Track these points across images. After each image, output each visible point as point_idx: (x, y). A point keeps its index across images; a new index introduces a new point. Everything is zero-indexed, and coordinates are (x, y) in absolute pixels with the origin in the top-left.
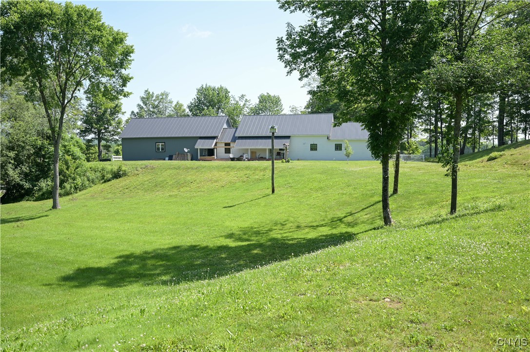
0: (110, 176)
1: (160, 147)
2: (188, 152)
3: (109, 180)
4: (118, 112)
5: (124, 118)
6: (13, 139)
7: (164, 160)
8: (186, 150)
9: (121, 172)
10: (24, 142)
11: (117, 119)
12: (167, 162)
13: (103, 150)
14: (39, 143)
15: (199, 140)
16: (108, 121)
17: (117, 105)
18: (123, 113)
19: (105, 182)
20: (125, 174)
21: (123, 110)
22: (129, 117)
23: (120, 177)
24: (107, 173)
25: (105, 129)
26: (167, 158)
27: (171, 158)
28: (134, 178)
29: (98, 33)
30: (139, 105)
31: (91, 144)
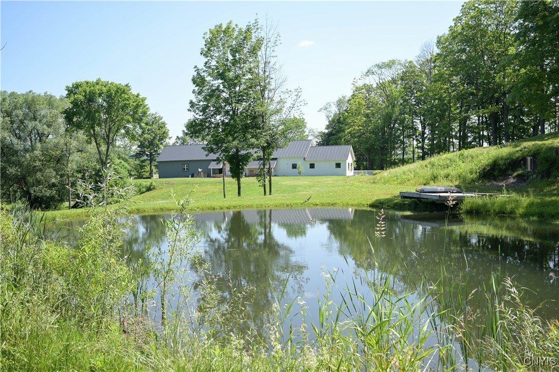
0: (144, 190)
1: (186, 167)
2: (201, 171)
3: (144, 193)
4: (166, 137)
5: (171, 142)
6: (80, 165)
7: (188, 177)
8: (200, 170)
9: (152, 187)
10: (87, 167)
11: (164, 144)
12: (190, 179)
13: (154, 169)
14: (98, 167)
15: (212, 162)
16: (157, 146)
17: (164, 132)
18: (170, 138)
19: (141, 194)
20: (154, 188)
21: (170, 136)
22: (175, 141)
23: (151, 190)
24: (143, 187)
25: (155, 151)
26: (190, 176)
27: (193, 176)
28: (160, 191)
29: (128, 102)
30: (184, 131)
31: (144, 164)
